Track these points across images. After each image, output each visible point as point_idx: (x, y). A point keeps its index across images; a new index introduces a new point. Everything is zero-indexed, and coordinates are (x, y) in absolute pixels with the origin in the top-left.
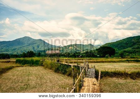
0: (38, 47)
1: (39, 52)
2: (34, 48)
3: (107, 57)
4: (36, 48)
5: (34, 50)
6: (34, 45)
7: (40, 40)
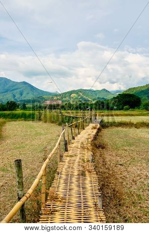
0: (21, 94)
1: (23, 102)
2: (14, 96)
3: (127, 109)
4: (17, 96)
5: (16, 99)
6: (15, 91)
7: (25, 83)
